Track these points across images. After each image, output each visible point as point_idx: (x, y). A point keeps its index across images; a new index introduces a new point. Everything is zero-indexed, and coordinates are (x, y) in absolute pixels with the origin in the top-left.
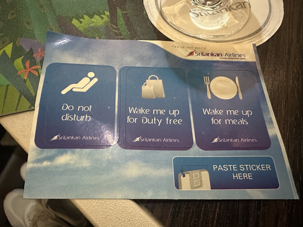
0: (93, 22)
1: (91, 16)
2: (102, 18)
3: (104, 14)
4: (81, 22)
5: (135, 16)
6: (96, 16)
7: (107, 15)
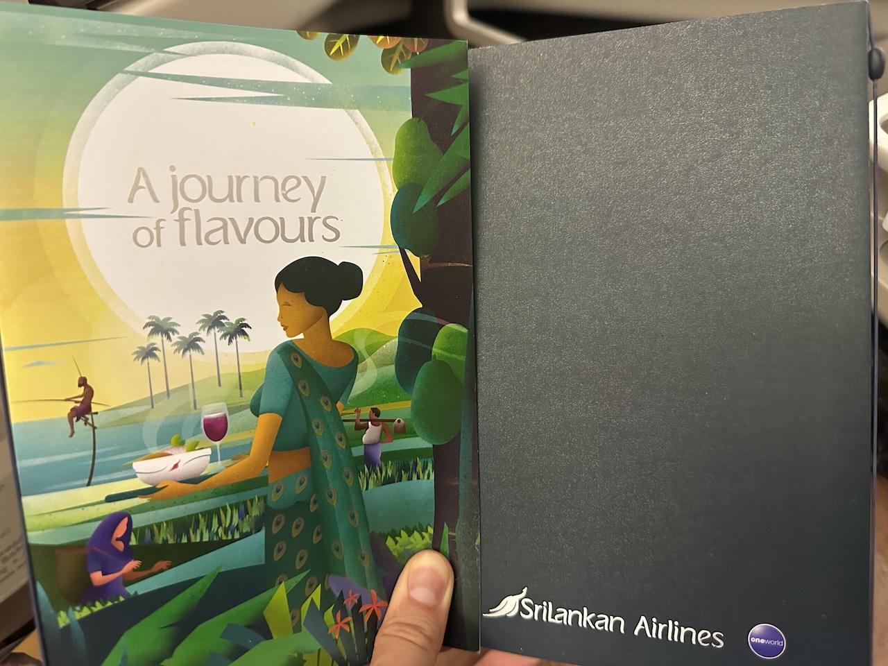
0: (411, 543)
1: (410, 534)
2: (423, 538)
3: (427, 531)
4: (396, 542)
5: (464, 543)
6: (416, 533)
7: (430, 534)
